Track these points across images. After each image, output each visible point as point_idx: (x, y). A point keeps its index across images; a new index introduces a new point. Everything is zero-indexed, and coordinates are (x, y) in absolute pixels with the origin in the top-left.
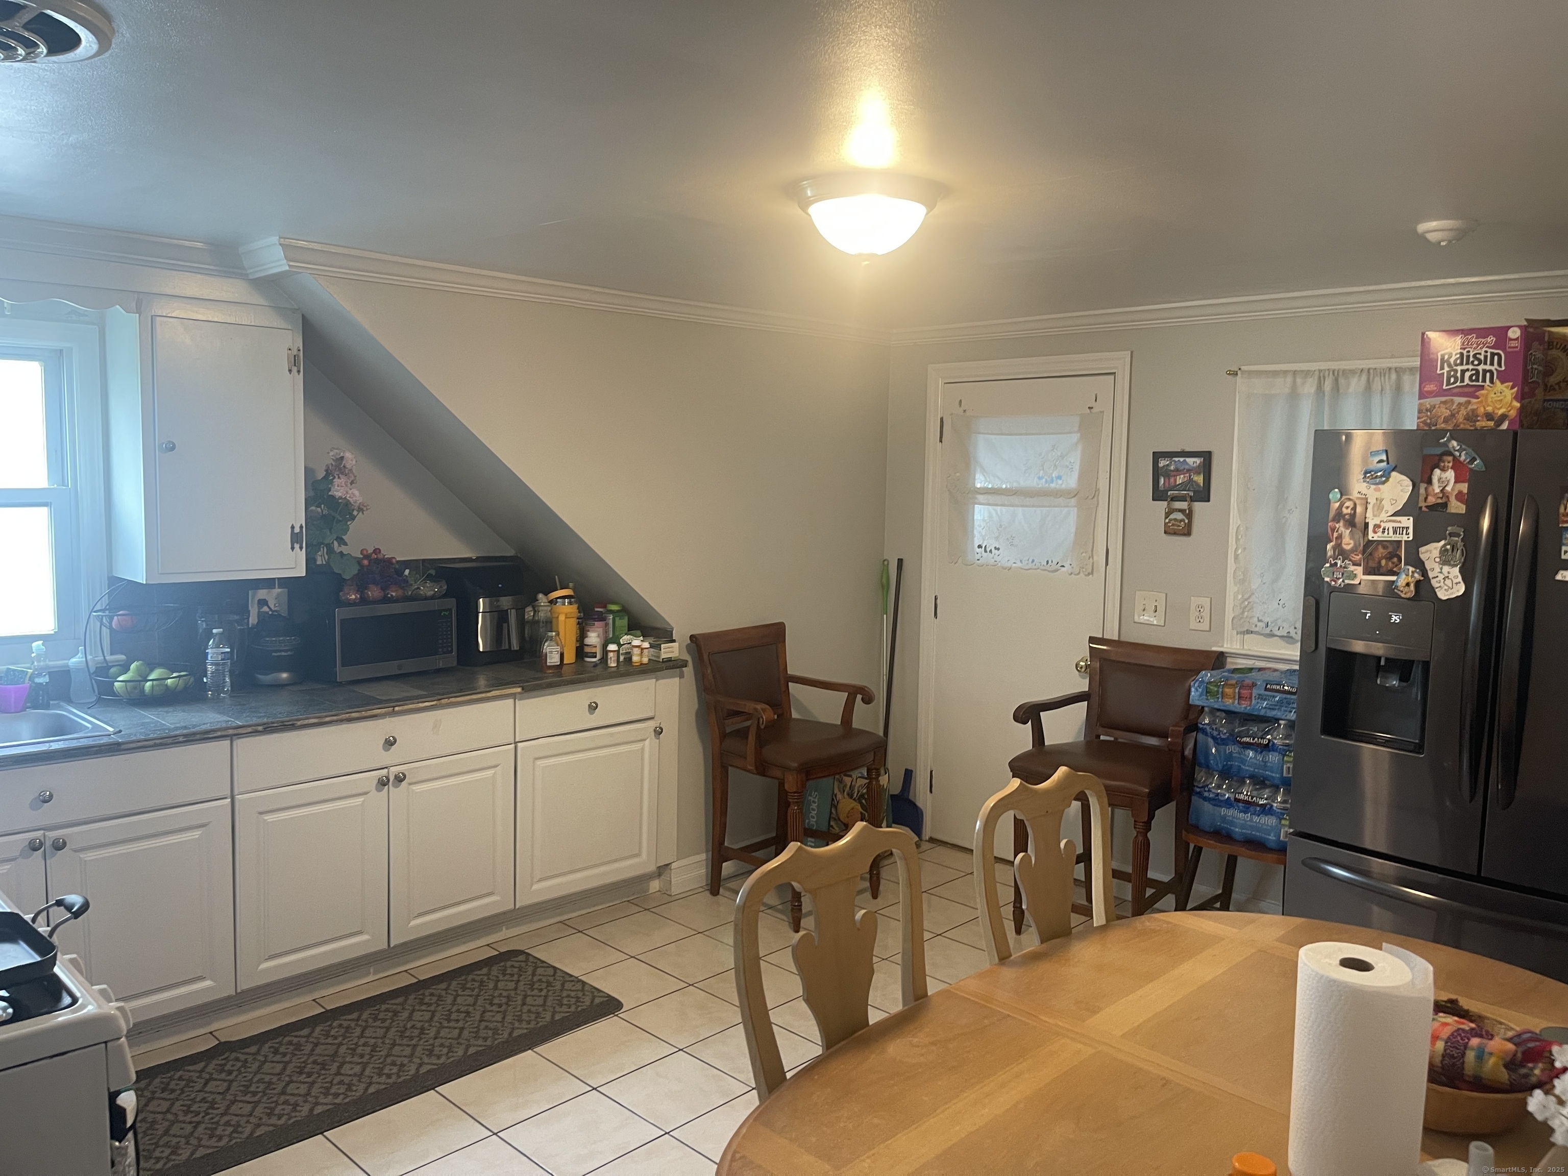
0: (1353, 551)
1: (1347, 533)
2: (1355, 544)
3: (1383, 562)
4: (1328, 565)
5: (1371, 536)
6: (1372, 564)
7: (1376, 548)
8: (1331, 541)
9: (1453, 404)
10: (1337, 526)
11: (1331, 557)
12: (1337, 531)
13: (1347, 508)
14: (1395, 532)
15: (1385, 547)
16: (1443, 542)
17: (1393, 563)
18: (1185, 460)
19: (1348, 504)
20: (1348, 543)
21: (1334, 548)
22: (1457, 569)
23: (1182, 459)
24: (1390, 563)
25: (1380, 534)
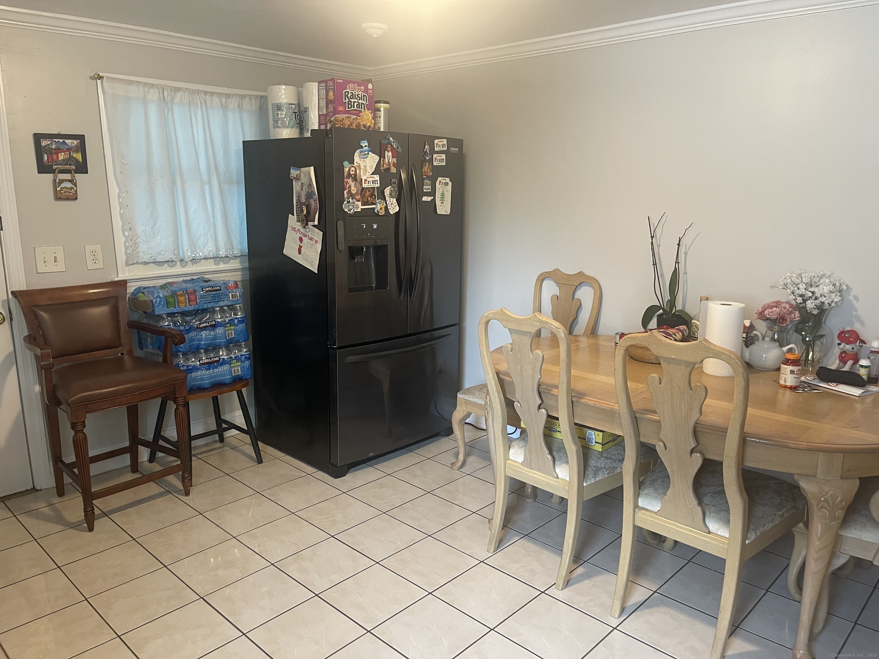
0: (357, 193)
1: (353, 184)
2: (357, 190)
3: (369, 198)
4: (346, 202)
5: (365, 185)
6: (365, 200)
7: (366, 192)
8: (346, 190)
9: (351, 119)
10: (349, 181)
11: (346, 198)
12: (349, 184)
13: (352, 171)
14: (373, 183)
15: (369, 191)
16: (390, 187)
17: (373, 199)
18: (64, 141)
19: (353, 169)
20: (354, 190)
21: (347, 193)
22: (395, 199)
23: (61, 141)
24: (372, 199)
25: (367, 184)
